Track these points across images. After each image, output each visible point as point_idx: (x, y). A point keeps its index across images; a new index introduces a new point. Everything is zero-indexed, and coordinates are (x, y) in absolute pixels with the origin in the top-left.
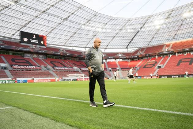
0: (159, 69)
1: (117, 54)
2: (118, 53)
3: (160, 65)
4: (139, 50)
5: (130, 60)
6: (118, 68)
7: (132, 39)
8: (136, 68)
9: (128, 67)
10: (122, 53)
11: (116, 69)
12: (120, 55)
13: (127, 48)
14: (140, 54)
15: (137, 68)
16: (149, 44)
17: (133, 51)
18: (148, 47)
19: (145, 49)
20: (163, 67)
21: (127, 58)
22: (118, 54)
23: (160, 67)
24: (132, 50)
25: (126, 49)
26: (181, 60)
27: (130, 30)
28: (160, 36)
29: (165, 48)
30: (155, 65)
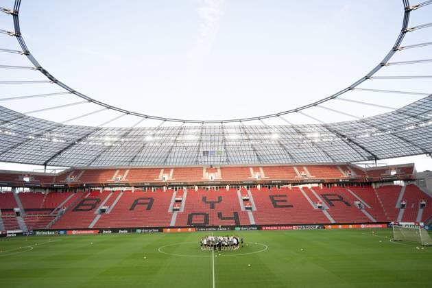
0: (100, 215)
1: (20, 177)
2: (23, 174)
3: (104, 208)
4: (71, 171)
5: (47, 190)
6: (16, 210)
7: (59, 153)
8: (59, 209)
9: (41, 207)
10: (32, 176)
11: (12, 210)
12: (27, 179)
13: (45, 164)
14: (71, 180)
15: (61, 211)
16: (90, 164)
17: (57, 172)
18: (88, 168)
19: (83, 172)
20: (109, 210)
21: (43, 186)
22: (21, 175)
23: (103, 211)
24: (55, 170)
25: (43, 167)
26: (138, 200)
27: (57, 140)
28: (111, 155)
29: (117, 176)
30: (95, 206)
